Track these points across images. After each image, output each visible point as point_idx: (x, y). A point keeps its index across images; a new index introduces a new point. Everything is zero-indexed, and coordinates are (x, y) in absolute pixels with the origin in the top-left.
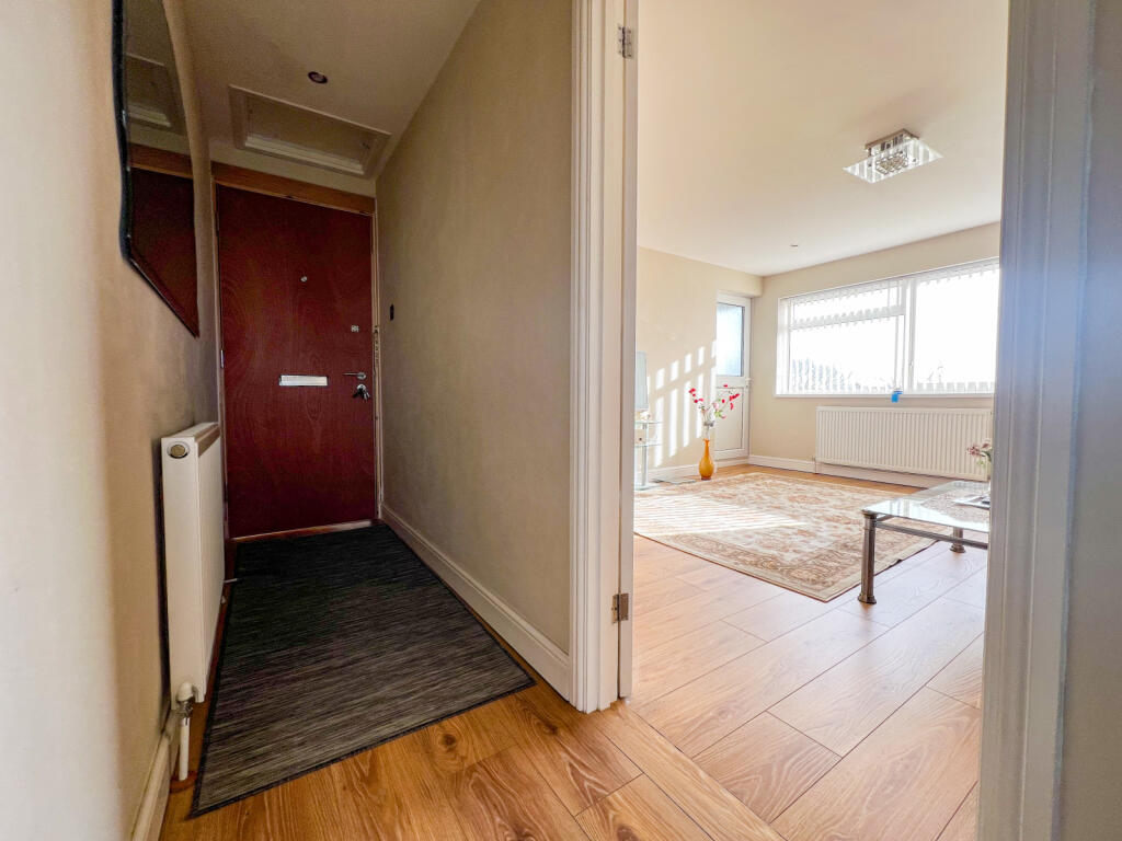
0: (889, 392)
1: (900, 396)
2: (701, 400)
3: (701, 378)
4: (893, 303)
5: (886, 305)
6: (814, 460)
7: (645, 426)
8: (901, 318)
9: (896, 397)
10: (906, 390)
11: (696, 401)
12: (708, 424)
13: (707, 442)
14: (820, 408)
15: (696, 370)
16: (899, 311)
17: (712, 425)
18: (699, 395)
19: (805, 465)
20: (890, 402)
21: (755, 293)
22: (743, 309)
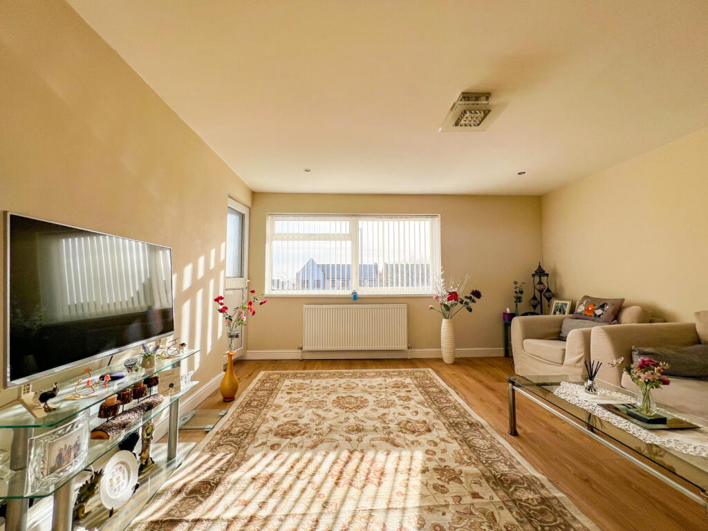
0: (350, 293)
1: (358, 296)
6: (301, 348)
9: (354, 297)
12: (233, 337)
13: (231, 356)
14: (305, 306)
19: (294, 354)
20: (352, 301)
21: (249, 204)
22: (242, 216)
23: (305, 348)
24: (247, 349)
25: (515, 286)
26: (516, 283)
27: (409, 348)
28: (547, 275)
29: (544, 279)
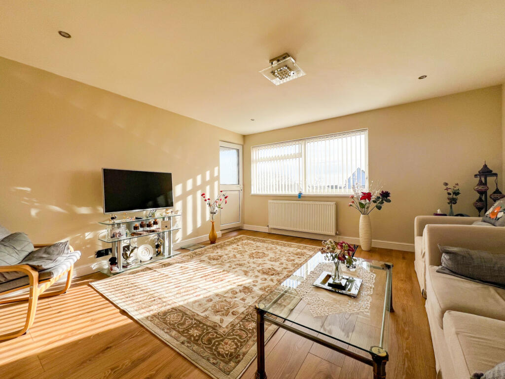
0: (297, 193)
1: (302, 195)
2: (209, 199)
3: (208, 188)
4: (297, 152)
5: (294, 152)
6: (268, 226)
7: (169, 218)
8: (301, 159)
9: (300, 196)
10: (304, 193)
11: (206, 200)
12: (213, 213)
13: (213, 222)
14: (270, 201)
15: (204, 183)
16: (300, 155)
17: (215, 213)
18: (207, 196)
19: (264, 229)
20: (297, 198)
21: (242, 143)
22: (238, 150)
23: (271, 226)
24: (244, 224)
25: (445, 187)
26: (446, 184)
27: (336, 234)
28: (496, 175)
29: (490, 180)
